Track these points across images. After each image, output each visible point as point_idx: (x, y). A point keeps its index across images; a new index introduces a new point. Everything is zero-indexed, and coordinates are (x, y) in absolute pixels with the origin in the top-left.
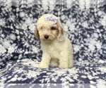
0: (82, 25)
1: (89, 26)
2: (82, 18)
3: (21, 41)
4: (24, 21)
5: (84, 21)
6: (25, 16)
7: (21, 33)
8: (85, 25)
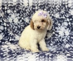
0: (55, 16)
1: (60, 16)
2: (54, 10)
3: (7, 31)
4: (10, 16)
5: (57, 12)
6: (11, 13)
7: (8, 25)
8: (57, 16)
